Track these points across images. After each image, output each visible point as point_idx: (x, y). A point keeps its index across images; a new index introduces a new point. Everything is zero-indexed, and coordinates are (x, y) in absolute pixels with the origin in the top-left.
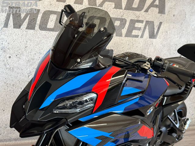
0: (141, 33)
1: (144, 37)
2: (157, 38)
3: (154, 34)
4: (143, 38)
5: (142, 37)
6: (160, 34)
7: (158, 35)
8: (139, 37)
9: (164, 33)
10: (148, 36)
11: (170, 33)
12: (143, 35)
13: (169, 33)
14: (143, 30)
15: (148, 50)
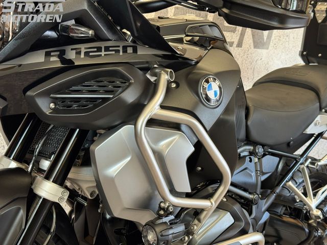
0: (238, 38)
1: (243, 45)
2: (270, 47)
3: (264, 39)
4: (241, 47)
5: (240, 45)
6: (275, 39)
7: (271, 41)
8: (235, 45)
9: (282, 37)
10: (252, 44)
11: (294, 38)
12: (243, 40)
13: (291, 37)
14: (240, 31)
15: (254, 70)
